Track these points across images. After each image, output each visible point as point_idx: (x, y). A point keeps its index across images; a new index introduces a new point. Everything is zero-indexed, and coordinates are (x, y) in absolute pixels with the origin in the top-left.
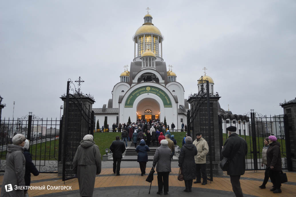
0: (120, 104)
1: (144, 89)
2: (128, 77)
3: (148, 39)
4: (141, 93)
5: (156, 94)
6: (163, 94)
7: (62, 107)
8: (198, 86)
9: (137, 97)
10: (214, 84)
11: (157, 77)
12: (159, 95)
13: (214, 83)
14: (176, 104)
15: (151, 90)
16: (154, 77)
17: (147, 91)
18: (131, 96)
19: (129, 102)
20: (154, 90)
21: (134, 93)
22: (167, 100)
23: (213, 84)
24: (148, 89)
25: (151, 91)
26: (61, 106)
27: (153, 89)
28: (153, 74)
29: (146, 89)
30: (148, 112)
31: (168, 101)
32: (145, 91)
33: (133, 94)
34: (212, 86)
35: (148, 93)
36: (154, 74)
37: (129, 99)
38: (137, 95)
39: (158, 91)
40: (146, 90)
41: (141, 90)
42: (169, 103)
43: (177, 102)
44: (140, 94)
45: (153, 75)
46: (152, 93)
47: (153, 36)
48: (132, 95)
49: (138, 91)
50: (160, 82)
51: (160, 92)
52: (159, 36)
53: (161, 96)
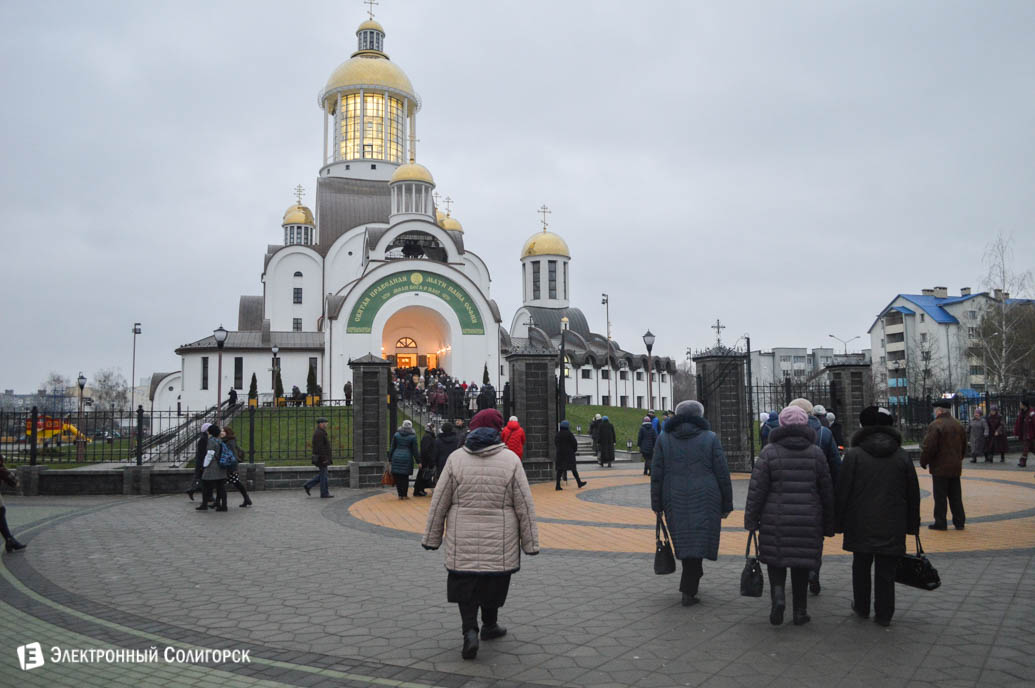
0: (334, 322)
1: (405, 279)
2: (310, 227)
3: (374, 106)
4: (395, 291)
5: (440, 296)
6: (459, 295)
7: (138, 327)
8: (521, 263)
9: (383, 302)
10: (570, 258)
11: (441, 246)
12: (448, 298)
13: (571, 256)
14: (497, 325)
15: (424, 284)
16: (433, 245)
17: (413, 284)
18: (367, 300)
19: (359, 316)
20: (432, 282)
21: (375, 291)
22: (471, 312)
23: (566, 260)
24: (417, 279)
25: (425, 286)
26: (136, 324)
27: (430, 280)
28: (430, 235)
29: (409, 279)
30: (406, 346)
31: (473, 317)
32: (408, 286)
33: (372, 294)
34: (565, 263)
35: (416, 290)
36: (434, 237)
37: (361, 307)
38: (384, 297)
39: (444, 285)
40: (409, 283)
41: (395, 280)
42: (474, 321)
43: (498, 321)
44: (392, 295)
45: (430, 238)
46: (426, 291)
47: (390, 97)
48: (370, 297)
49: (386, 284)
50: (450, 260)
51: (451, 289)
52: (409, 99)
53: (453, 302)
